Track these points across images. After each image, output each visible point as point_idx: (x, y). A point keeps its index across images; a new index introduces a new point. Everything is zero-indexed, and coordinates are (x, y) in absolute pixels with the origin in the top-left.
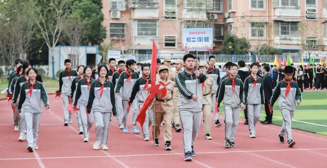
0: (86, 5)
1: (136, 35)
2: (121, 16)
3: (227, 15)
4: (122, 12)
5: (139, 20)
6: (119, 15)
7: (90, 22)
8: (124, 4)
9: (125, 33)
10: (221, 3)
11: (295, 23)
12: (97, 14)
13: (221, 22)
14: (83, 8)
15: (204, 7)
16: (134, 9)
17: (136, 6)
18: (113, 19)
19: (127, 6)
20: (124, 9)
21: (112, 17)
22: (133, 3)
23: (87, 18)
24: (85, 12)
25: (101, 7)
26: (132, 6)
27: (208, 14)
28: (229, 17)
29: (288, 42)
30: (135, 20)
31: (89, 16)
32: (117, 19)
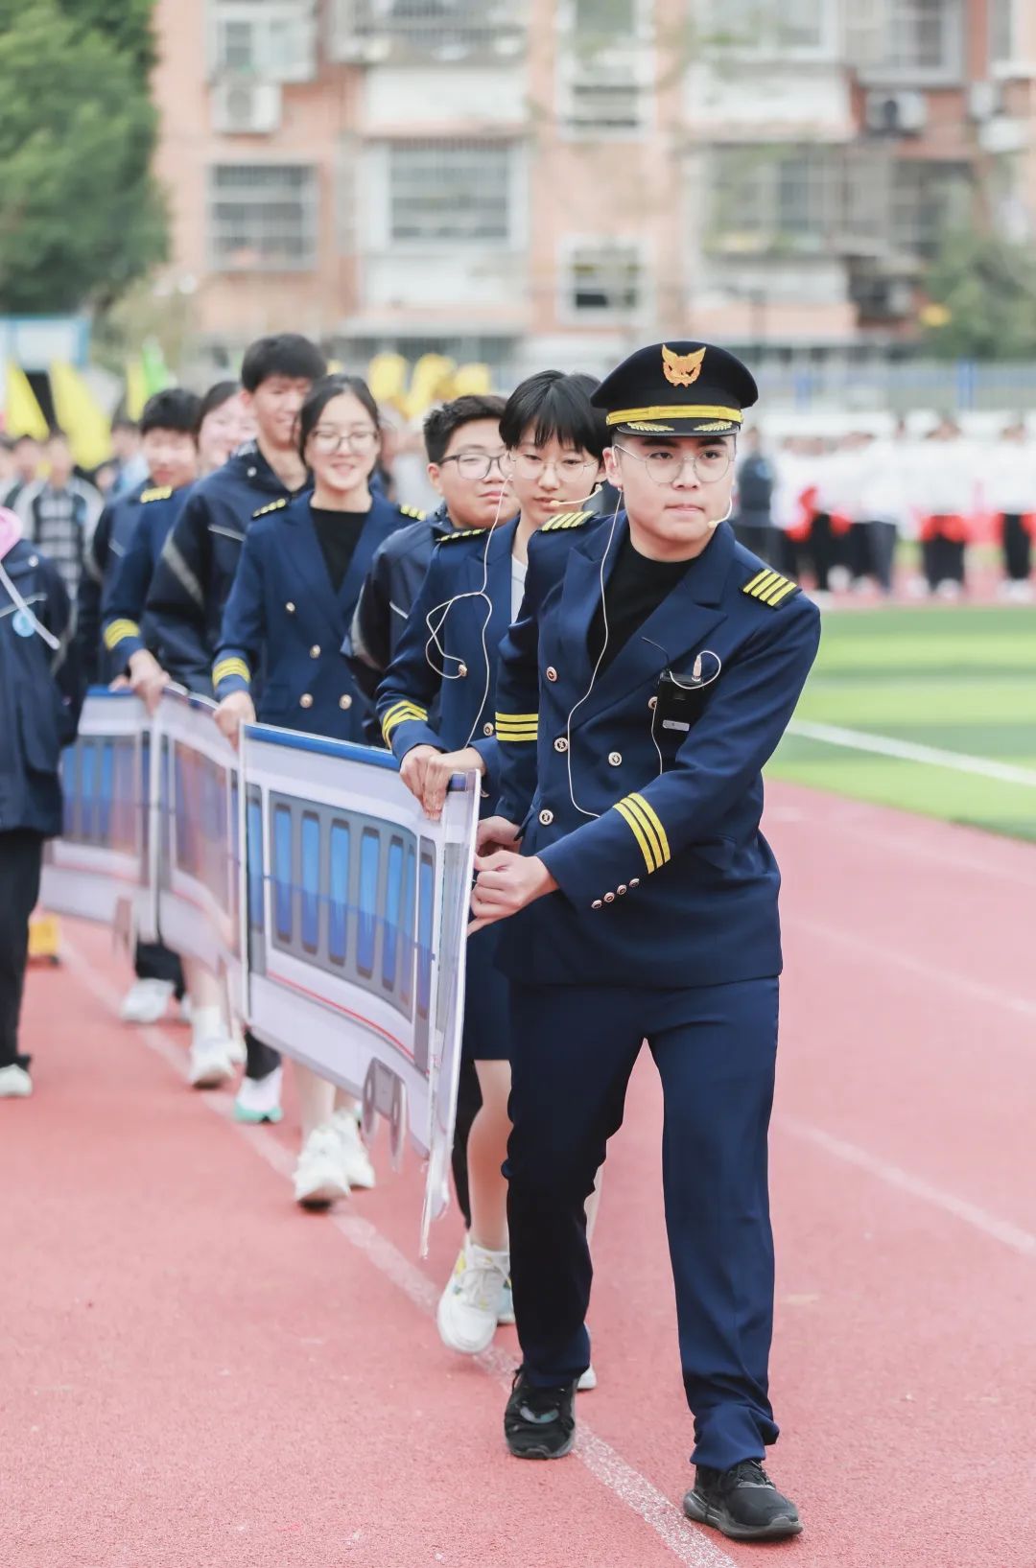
0: (40, 46)
1: (384, 240)
2: (286, 117)
3: (982, 99)
4: (290, 91)
5: (401, 144)
6: (266, 110)
7: (64, 158)
8: (303, 33)
9: (311, 228)
10: (952, 21)
12: (113, 106)
13: (944, 144)
14: (23, 73)
15: (829, 50)
16: (361, 68)
17: (377, 51)
19: (320, 51)
20: (303, 70)
21: (223, 122)
22: (356, 31)
23: (41, 137)
24: (35, 93)
25: (146, 60)
26: (354, 46)
27: (858, 92)
28: (998, 113)
30: (373, 141)
31: (60, 124)
32: (260, 137)
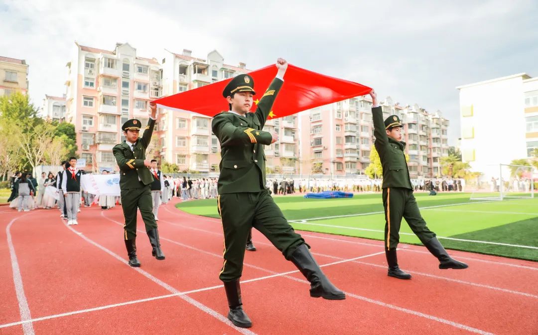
1: (101, 161)
2: (90, 148)
4: (91, 146)
5: (103, 151)
6: (88, 148)
11: (206, 155)
12: (73, 145)
16: (99, 144)
17: (101, 142)
18: (84, 150)
19: (94, 142)
20: (92, 144)
21: (83, 149)
22: (99, 140)
26: (98, 142)
28: (162, 151)
29: (201, 167)
30: (100, 151)
32: (87, 150)
